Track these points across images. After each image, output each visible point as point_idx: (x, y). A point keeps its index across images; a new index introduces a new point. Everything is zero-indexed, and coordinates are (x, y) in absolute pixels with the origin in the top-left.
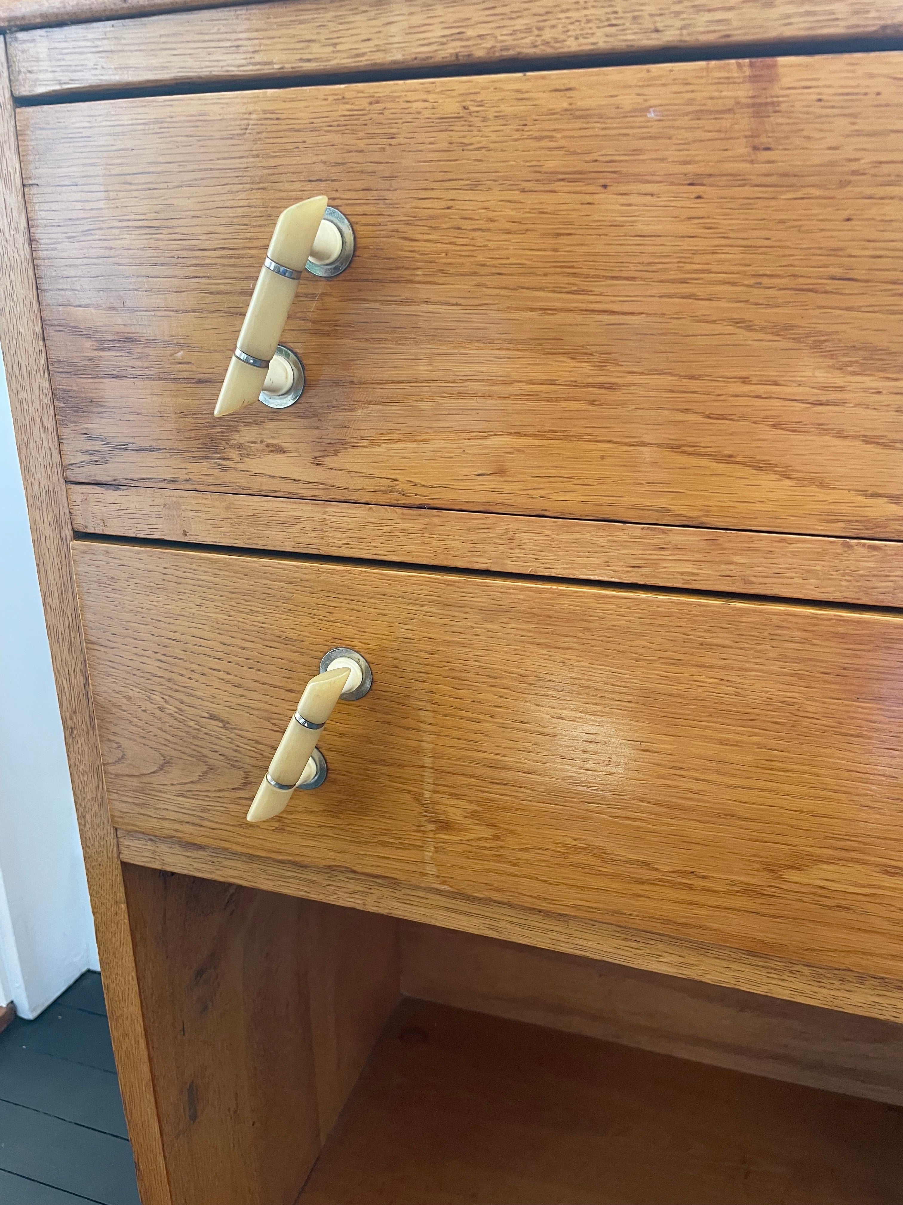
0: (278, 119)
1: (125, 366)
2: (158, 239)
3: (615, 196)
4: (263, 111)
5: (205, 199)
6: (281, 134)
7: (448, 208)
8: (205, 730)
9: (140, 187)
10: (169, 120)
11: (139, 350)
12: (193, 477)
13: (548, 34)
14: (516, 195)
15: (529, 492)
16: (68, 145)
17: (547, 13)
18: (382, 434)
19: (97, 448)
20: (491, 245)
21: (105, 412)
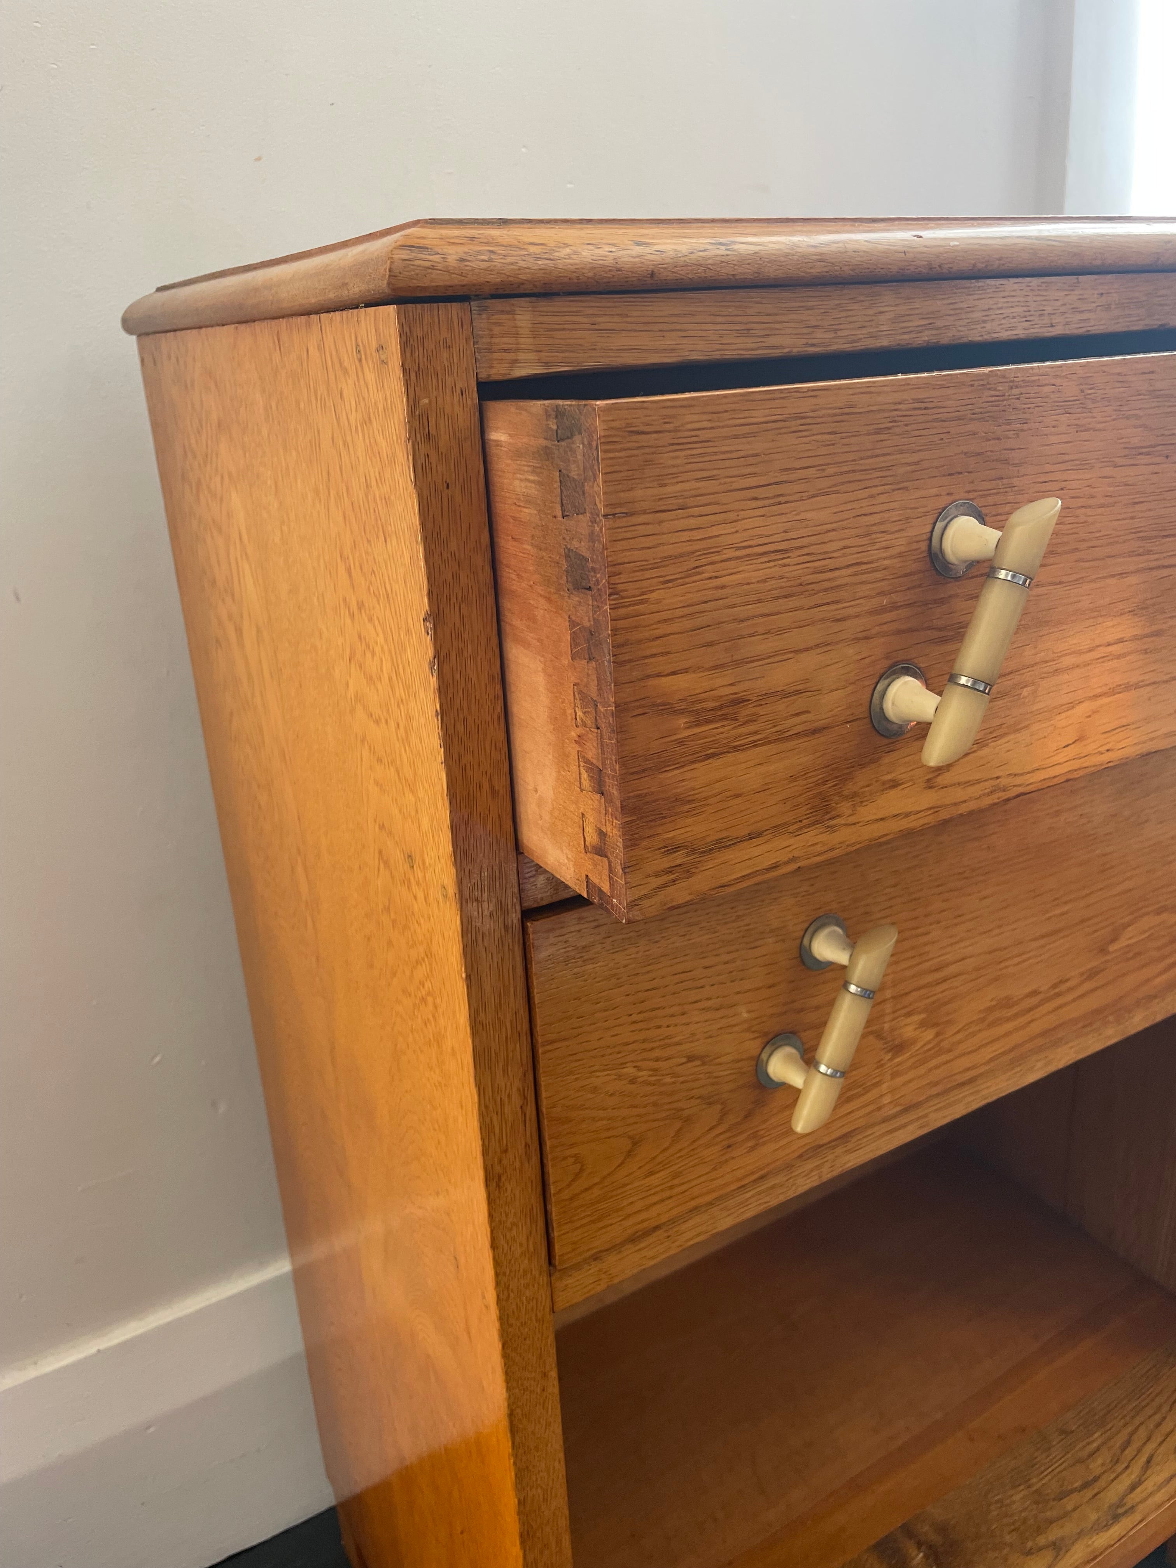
0: (926, 408)
1: (727, 738)
2: (785, 565)
3: (1172, 465)
4: (913, 399)
5: (842, 508)
6: (928, 425)
7: (1062, 489)
8: (681, 1079)
9: (767, 502)
10: (811, 414)
11: (748, 712)
12: (796, 854)
13: (988, 326)
14: (1108, 471)
15: (1099, 750)
16: (678, 453)
17: (989, 309)
18: (991, 733)
19: (678, 862)
20: (1090, 519)
21: (694, 809)
